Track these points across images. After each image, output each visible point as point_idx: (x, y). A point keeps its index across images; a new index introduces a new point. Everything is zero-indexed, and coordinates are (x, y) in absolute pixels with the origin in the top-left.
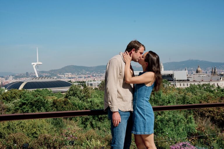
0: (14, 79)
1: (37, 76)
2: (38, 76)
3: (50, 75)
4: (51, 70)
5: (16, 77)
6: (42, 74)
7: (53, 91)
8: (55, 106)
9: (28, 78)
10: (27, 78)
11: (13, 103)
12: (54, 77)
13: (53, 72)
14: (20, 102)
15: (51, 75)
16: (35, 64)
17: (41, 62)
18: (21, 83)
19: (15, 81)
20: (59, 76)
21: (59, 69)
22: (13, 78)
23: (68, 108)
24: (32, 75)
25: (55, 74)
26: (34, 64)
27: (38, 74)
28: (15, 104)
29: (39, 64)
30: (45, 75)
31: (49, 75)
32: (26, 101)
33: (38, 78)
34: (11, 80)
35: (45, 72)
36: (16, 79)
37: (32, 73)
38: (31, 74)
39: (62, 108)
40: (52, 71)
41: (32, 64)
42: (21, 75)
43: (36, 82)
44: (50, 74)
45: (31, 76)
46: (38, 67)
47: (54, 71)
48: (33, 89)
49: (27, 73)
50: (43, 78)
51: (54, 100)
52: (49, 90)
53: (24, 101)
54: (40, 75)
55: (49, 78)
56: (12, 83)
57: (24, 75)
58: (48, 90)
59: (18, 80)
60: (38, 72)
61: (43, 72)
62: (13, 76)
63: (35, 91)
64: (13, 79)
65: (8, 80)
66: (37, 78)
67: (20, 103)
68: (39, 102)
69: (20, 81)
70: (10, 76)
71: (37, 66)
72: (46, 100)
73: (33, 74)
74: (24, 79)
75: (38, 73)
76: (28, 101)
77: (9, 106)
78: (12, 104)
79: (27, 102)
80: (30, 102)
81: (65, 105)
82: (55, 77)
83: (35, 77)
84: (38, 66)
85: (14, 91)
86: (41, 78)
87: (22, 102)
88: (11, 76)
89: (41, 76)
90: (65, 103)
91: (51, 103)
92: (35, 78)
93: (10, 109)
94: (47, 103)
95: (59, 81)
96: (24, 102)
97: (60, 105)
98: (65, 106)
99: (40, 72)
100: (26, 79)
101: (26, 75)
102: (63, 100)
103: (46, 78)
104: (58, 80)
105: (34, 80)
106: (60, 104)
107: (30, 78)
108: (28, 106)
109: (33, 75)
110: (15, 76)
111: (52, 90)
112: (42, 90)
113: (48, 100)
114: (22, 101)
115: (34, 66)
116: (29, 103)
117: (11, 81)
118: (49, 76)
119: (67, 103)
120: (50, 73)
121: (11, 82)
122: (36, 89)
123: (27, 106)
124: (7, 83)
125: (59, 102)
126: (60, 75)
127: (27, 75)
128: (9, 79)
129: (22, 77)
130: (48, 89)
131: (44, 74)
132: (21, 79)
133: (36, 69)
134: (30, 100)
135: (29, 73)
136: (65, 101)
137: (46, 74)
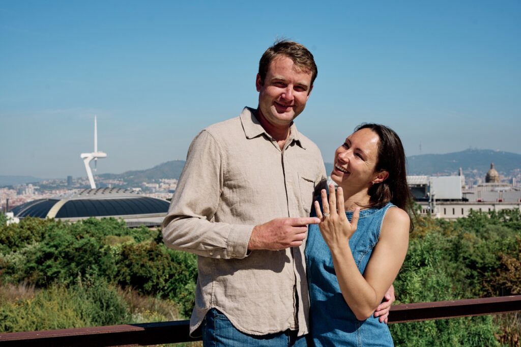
0: (36, 193)
1: (93, 186)
2: (97, 185)
3: (125, 183)
4: (127, 173)
5: (42, 188)
6: (105, 182)
7: (128, 223)
8: (127, 262)
9: (71, 190)
10: (69, 189)
11: (24, 254)
12: (134, 189)
13: (132, 177)
14: (40, 251)
15: (128, 184)
16: (90, 156)
17: (104, 152)
18: (53, 202)
19: (40, 197)
20: (147, 185)
21: (147, 170)
22: (36, 190)
23: (158, 269)
24: (81, 184)
25: (136, 181)
26: (86, 158)
27: (95, 180)
28: (27, 257)
29: (98, 158)
30: (112, 184)
31: (121, 183)
32: (54, 249)
33: (93, 192)
34: (31, 196)
35: (113, 175)
36: (43, 193)
37: (80, 178)
38: (80, 181)
39: (144, 269)
40: (130, 173)
41: (83, 156)
42: (54, 182)
43: (90, 201)
44: (125, 181)
45: (78, 185)
46: (96, 164)
47: (136, 173)
48: (81, 218)
49: (69, 178)
50: (108, 191)
51: (125, 247)
52: (119, 221)
53: (50, 247)
54: (101, 183)
55: (121, 192)
56: (31, 203)
57: (61, 182)
58: (116, 220)
59: (47, 196)
60: (96, 175)
61: (108, 176)
62: (34, 184)
63: (85, 222)
64: (34, 193)
65: (22, 194)
66: (92, 190)
67: (39, 254)
68: (85, 251)
69: (52, 197)
70: (27, 184)
71: (94, 162)
72: (106, 246)
73: (83, 181)
74: (62, 193)
75: (96, 178)
76: (60, 249)
78: (20, 256)
79: (56, 252)
80: (65, 252)
81: (152, 259)
82: (138, 189)
83: (88, 188)
84: (96, 161)
85: (28, 222)
86: (101, 191)
87: (44, 251)
88: (31, 185)
89: (101, 187)
90: (151, 255)
91: (118, 254)
92: (88, 191)
94: (106, 254)
95: (146, 198)
96: (48, 250)
97: (140, 259)
98: (150, 263)
99: (100, 176)
100: (67, 192)
101: (66, 184)
102: (146, 248)
103: (115, 190)
104: (144, 195)
105: (85, 197)
106: (138, 257)
107: (76, 190)
108: (58, 262)
109: (84, 183)
110: (39, 186)
111: (126, 220)
112: (102, 219)
113: (111, 247)
114: (45, 249)
115: (87, 162)
116: (60, 253)
117: (29, 197)
118: (123, 185)
119: (157, 256)
120: (124, 178)
121: (29, 200)
122: (85, 218)
123: (55, 261)
124: (21, 203)
125: (137, 253)
126: (148, 183)
127: (69, 183)
128: (26, 193)
129: (58, 187)
130: (116, 217)
131: (111, 181)
132: (54, 192)
133: (92, 168)
134: (63, 247)
135: (73, 178)
136: (152, 251)
137: (116, 182)
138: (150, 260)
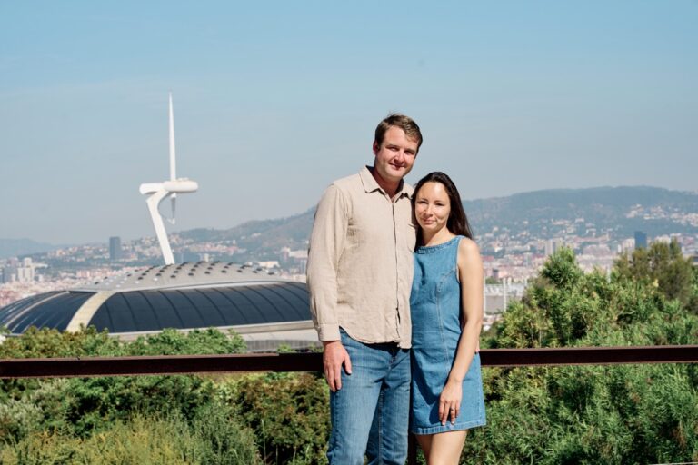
0: (41, 278)
1: (169, 259)
2: (176, 255)
3: (241, 251)
4: (245, 226)
5: (54, 266)
6: (194, 248)
8: (251, 416)
9: (118, 269)
10: (113, 268)
11: (37, 402)
12: (262, 264)
13: (256, 235)
14: (71, 395)
15: (247, 253)
16: (160, 189)
17: (191, 179)
18: (80, 297)
19: (50, 287)
20: (292, 254)
21: (292, 218)
22: (40, 270)
23: (316, 430)
24: (140, 255)
25: (266, 244)
26: (152, 193)
27: (172, 246)
28: (43, 407)
29: (177, 192)
30: (210, 253)
31: (232, 251)
32: (101, 389)
33: (169, 272)
34: (28, 284)
35: (214, 232)
36: (55, 277)
37: (139, 242)
38: (138, 248)
39: (286, 429)
40: (252, 227)
41: (144, 188)
42: (81, 251)
43: (163, 294)
44: (240, 245)
45: (134, 258)
46: (174, 209)
47: (266, 225)
48: (144, 334)
49: (114, 242)
50: (201, 270)
51: (246, 386)
52: (229, 335)
53: (91, 387)
54: (187, 252)
55: (232, 270)
56: (31, 300)
57: (96, 252)
58: (223, 336)
59: (66, 284)
60: (174, 234)
61: (201, 235)
62: (36, 258)
63: (152, 341)
64: (36, 279)
65: (11, 281)
66: (166, 267)
67: (68, 401)
68: (164, 394)
69: (78, 285)
70: (21, 259)
71: (171, 202)
72: (204, 385)
73: (144, 247)
74: (99, 277)
75: (174, 240)
76: (111, 390)
77: (17, 416)
78: (30, 407)
79: (105, 396)
80: (121, 396)
81: (304, 410)
82: (270, 264)
83: (157, 264)
84: (174, 200)
85: (41, 337)
86: (187, 269)
87: (79, 395)
88: (28, 260)
89: (188, 261)
90: (301, 400)
91: (230, 401)
92: (157, 270)
93: (18, 430)
94: (206, 399)
95: (290, 283)
96: (89, 392)
97: (277, 409)
98: (300, 417)
99: (183, 235)
100: (109, 274)
101: (107, 256)
102: (292, 386)
103: (219, 267)
104: (285, 278)
105: (152, 284)
106: (273, 406)
107: (131, 270)
108: (107, 417)
109: (146, 252)
110: (47, 261)
111: (246, 337)
112: (190, 335)
113: (215, 386)
114: (81, 389)
115: (152, 203)
116: (112, 399)
117: (26, 287)
118: (236, 255)
119: (313, 404)
120: (238, 239)
121: (25, 295)
122: (154, 333)
123: (102, 414)
124: (8, 302)
125: (272, 396)
126: (294, 249)
127: (114, 253)
128: (17, 279)
129: (87, 265)
130: (222, 329)
131: (208, 246)
132: (79, 274)
133: (164, 218)
134: (119, 385)
135: (123, 241)
136: (304, 393)
137: (221, 248)
138: (299, 411)
